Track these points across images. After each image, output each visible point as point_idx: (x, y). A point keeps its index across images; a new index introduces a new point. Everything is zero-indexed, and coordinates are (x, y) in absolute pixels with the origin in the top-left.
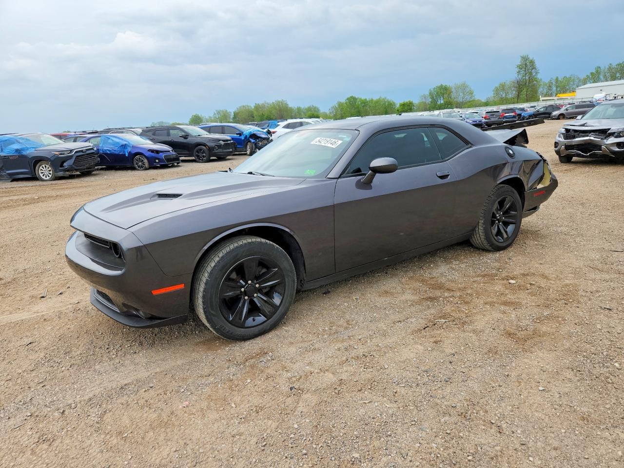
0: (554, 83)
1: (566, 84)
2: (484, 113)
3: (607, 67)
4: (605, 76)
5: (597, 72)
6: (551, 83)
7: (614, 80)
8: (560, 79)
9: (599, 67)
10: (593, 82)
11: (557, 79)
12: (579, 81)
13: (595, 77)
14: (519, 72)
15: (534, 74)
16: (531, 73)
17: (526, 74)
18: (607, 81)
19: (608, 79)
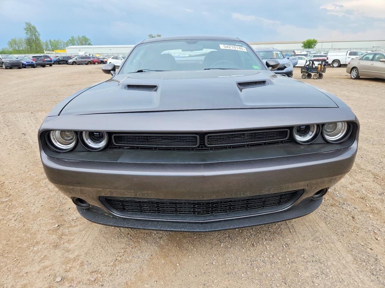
0: (49, 43)
1: (57, 45)
2: (31, 57)
3: (77, 37)
4: (77, 42)
5: (72, 39)
6: (46, 43)
7: (83, 45)
8: (52, 41)
9: (73, 37)
10: (72, 45)
11: (50, 41)
12: (64, 44)
13: (72, 42)
14: (27, 33)
15: (38, 35)
16: (35, 35)
17: (32, 35)
18: (79, 45)
19: (80, 44)
